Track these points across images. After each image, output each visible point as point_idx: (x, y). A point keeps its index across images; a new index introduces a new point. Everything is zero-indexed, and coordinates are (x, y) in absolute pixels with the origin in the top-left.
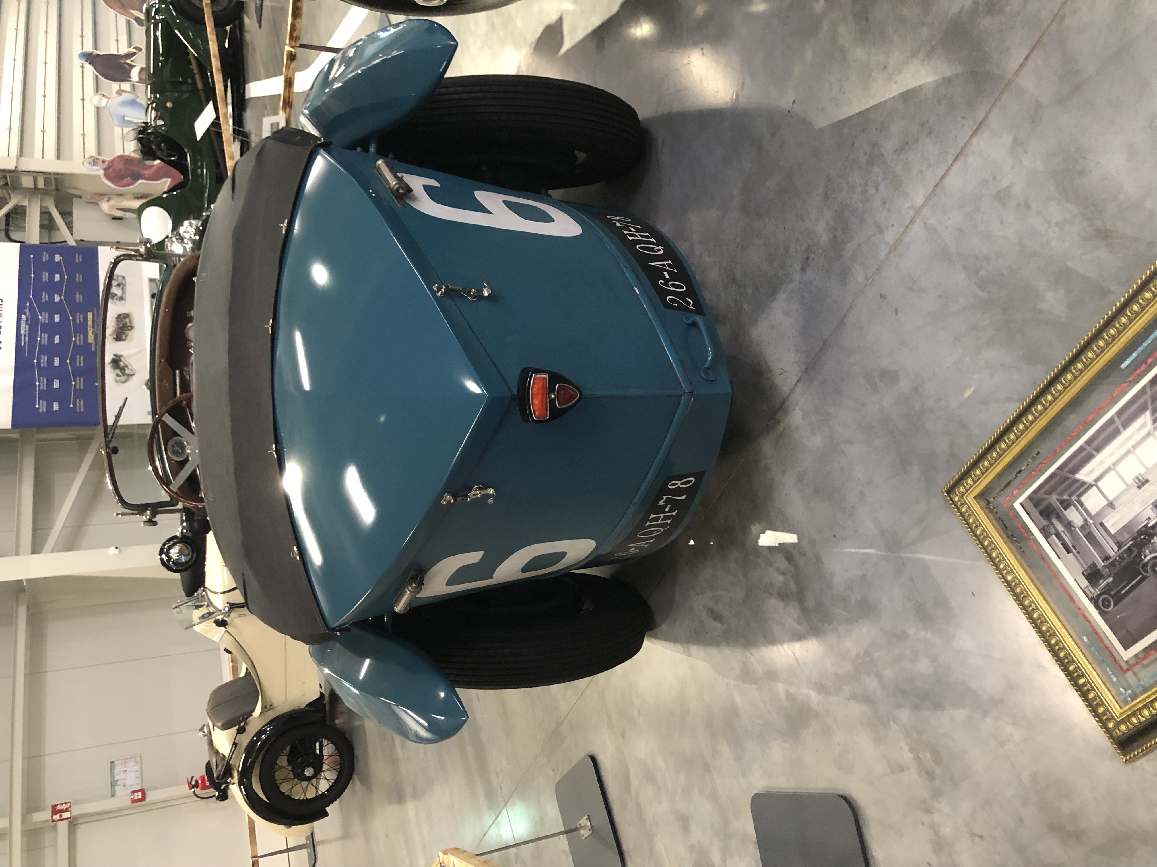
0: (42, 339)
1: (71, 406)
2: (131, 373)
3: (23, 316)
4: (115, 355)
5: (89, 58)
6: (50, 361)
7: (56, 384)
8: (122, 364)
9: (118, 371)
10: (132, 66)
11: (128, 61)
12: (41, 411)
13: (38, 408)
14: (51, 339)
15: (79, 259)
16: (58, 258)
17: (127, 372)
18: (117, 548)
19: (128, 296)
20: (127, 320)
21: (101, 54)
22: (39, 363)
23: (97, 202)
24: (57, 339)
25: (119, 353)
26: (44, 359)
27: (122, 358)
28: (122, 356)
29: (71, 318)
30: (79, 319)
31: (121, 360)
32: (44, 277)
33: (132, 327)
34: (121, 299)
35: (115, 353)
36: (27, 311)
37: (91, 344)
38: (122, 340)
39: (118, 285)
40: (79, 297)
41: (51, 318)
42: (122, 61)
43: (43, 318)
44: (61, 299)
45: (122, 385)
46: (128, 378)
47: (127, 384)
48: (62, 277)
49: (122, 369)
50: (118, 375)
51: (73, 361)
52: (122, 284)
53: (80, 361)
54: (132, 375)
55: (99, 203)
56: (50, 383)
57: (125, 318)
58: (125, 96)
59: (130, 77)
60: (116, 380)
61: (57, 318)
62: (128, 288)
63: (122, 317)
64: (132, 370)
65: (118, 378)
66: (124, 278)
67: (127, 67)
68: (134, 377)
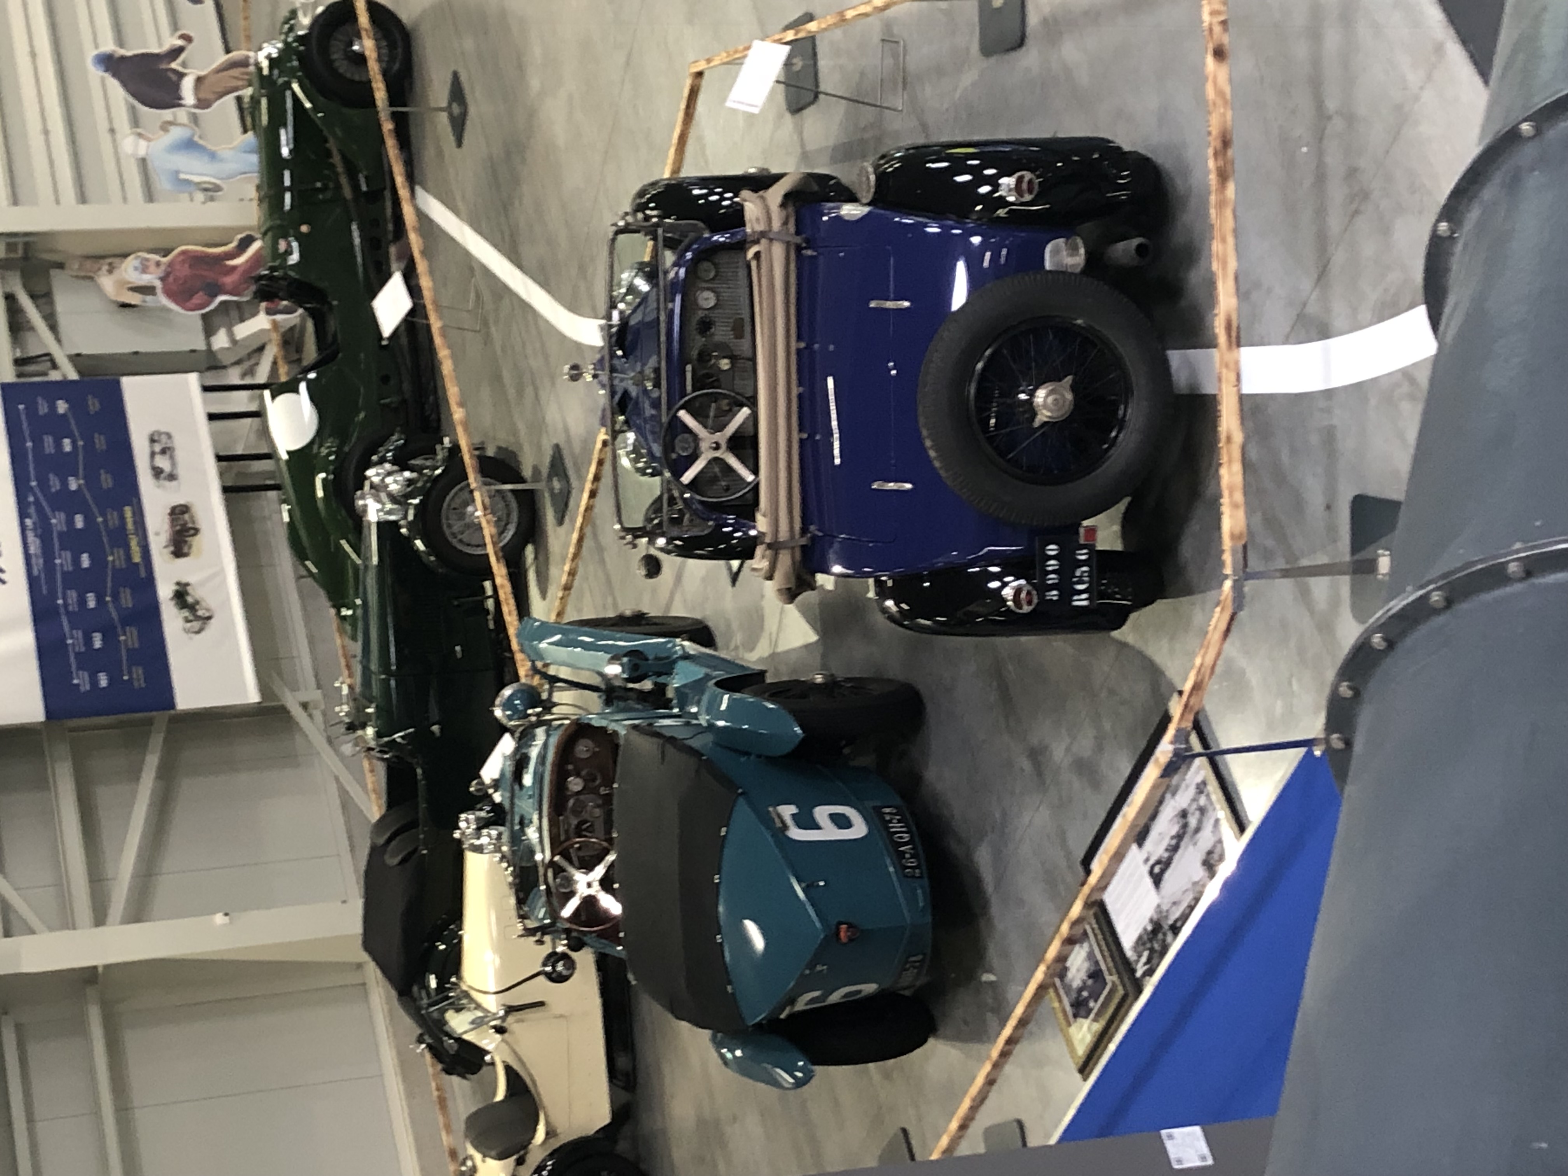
0: (63, 560)
1: (126, 678)
2: (207, 614)
3: (28, 522)
4: (178, 584)
5: (110, 63)
6: (82, 602)
7: (98, 643)
8: (190, 600)
9: (186, 613)
10: (181, 75)
11: (174, 65)
12: (82, 689)
13: (78, 685)
14: (76, 561)
15: (93, 405)
16: (62, 407)
17: (200, 613)
18: (226, 914)
19: (181, 471)
20: (186, 516)
21: (129, 53)
22: (66, 605)
23: (91, 274)
24: (85, 561)
25: (184, 580)
26: (73, 595)
27: (189, 589)
28: (187, 584)
29: (100, 519)
30: (113, 518)
31: (187, 594)
32: (46, 445)
33: (196, 531)
34: (172, 477)
35: (175, 580)
36: (32, 510)
37: (137, 564)
38: (185, 555)
39: (163, 451)
40: (106, 481)
41: (70, 522)
42: (163, 66)
43: (57, 521)
44: (79, 486)
45: (193, 635)
46: (205, 624)
47: (203, 634)
48: (74, 443)
49: (192, 608)
50: (187, 621)
51: (116, 596)
52: (169, 448)
53: (127, 599)
54: (209, 618)
55: (96, 278)
56: (88, 641)
57: (183, 513)
58: (176, 134)
59: (180, 98)
60: (185, 630)
61: (79, 522)
62: (179, 454)
63: (177, 511)
64: (208, 610)
65: (189, 625)
66: (169, 436)
67: (174, 77)
68: (213, 621)
